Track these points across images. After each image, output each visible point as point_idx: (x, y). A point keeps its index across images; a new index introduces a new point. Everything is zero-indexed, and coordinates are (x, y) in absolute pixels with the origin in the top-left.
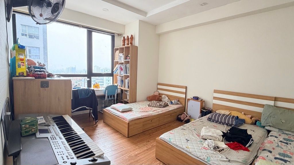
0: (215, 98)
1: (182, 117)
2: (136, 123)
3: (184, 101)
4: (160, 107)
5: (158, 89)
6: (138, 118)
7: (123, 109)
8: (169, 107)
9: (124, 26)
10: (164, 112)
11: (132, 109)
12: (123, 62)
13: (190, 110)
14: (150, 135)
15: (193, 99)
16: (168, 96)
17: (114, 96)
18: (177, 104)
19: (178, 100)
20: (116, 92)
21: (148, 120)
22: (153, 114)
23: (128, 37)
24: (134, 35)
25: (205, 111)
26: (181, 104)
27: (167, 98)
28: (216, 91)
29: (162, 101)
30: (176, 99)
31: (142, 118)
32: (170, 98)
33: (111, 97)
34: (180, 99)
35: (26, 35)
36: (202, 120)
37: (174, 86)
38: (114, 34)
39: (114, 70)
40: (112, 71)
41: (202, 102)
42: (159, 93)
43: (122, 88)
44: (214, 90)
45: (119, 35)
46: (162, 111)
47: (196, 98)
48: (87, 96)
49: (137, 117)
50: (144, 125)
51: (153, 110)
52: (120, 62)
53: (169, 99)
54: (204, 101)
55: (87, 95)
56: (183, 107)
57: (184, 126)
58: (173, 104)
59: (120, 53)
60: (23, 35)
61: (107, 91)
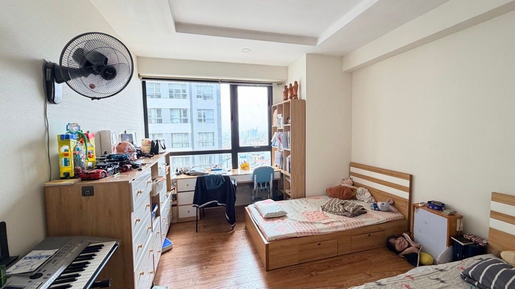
0: (495, 215)
1: (398, 243)
2: (283, 246)
3: (408, 207)
4: (345, 216)
5: (351, 174)
6: (289, 236)
7: (268, 214)
8: (366, 218)
9: (286, 68)
10: (350, 227)
11: (287, 214)
12: (282, 128)
13: (420, 232)
14: (311, 275)
15: (428, 207)
16: (370, 190)
17: (268, 184)
18: (389, 211)
19: (391, 202)
20: (272, 177)
21: (311, 243)
22: (323, 231)
23: (291, 85)
24: (300, 82)
25: (462, 244)
26: (399, 211)
27: (368, 194)
28: (497, 197)
29: (356, 199)
30: (388, 200)
31: (296, 237)
32: (375, 195)
33: (263, 184)
34: (397, 200)
35: (201, 97)
36: (441, 275)
37: (383, 171)
38: (272, 84)
39: (272, 141)
40: (270, 143)
41: (454, 217)
42: (353, 182)
43: (283, 171)
44: (492, 193)
45: (279, 84)
46: (344, 226)
47: (437, 206)
48: (217, 187)
49: (285, 235)
50: (301, 251)
51: (326, 221)
52: (280, 128)
53: (372, 195)
54: (461, 217)
55: (218, 185)
56: (405, 219)
57: (380, 284)
58: (379, 210)
59: (278, 113)
60: (198, 97)
61: (255, 175)
